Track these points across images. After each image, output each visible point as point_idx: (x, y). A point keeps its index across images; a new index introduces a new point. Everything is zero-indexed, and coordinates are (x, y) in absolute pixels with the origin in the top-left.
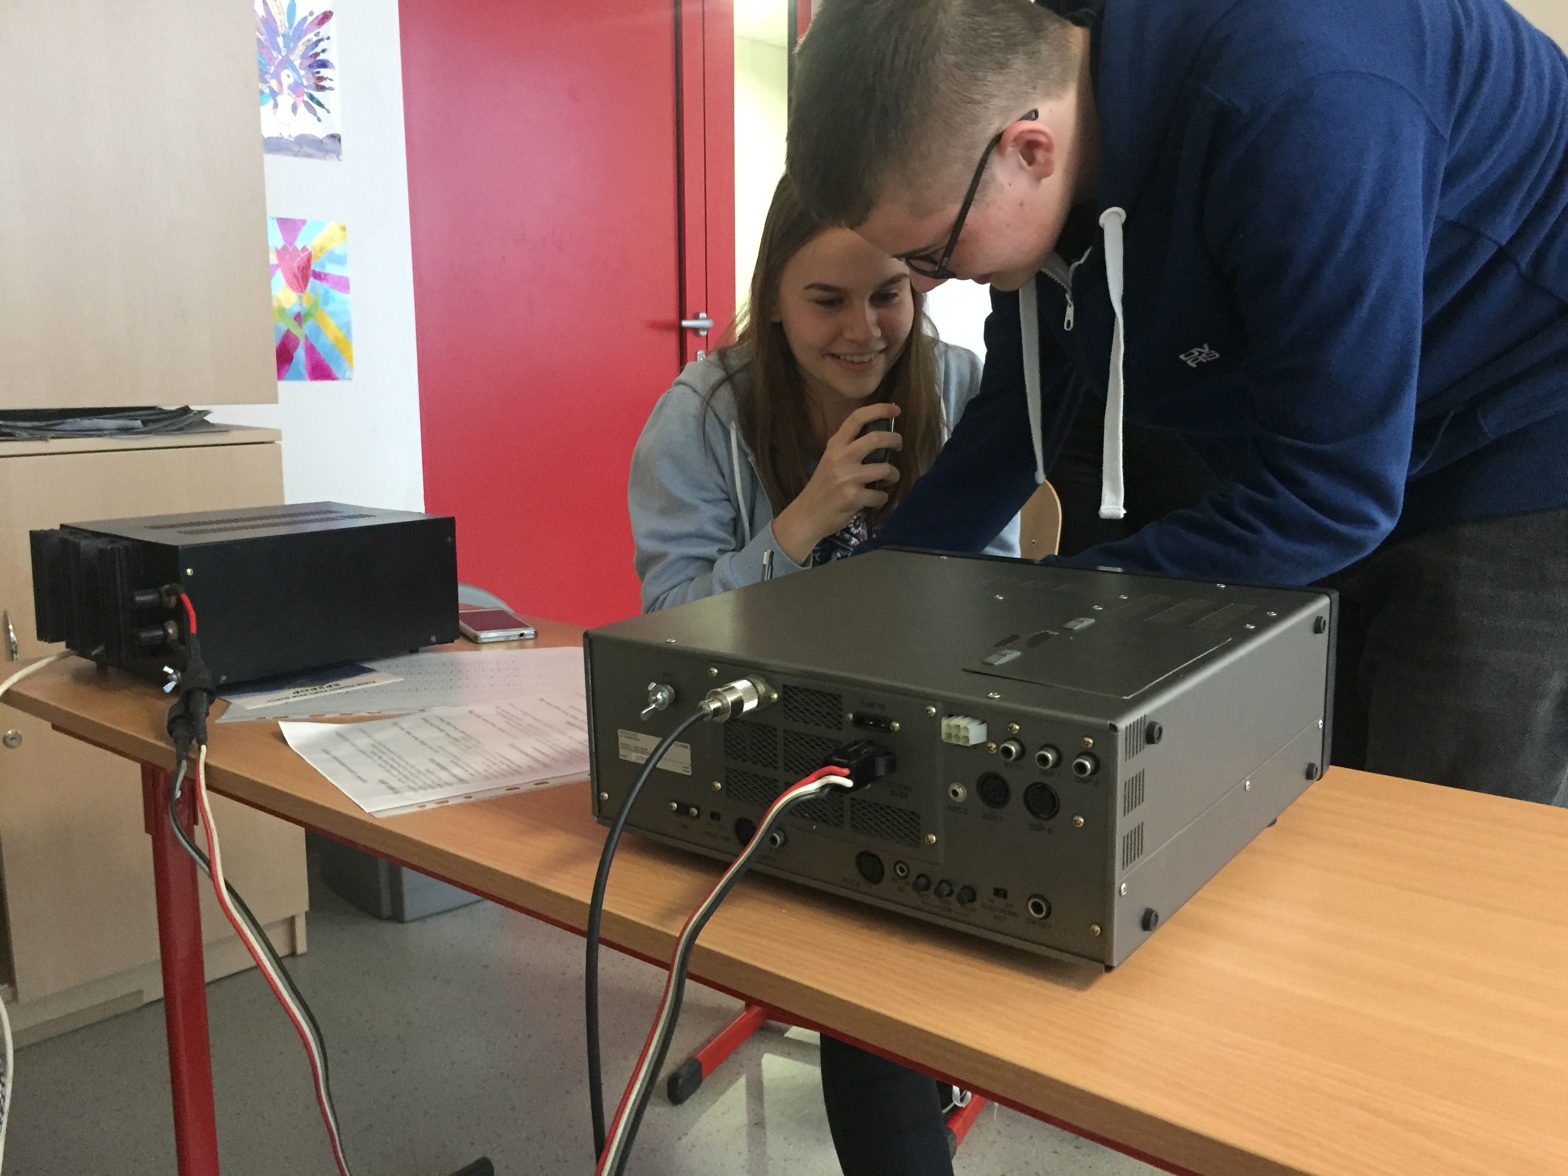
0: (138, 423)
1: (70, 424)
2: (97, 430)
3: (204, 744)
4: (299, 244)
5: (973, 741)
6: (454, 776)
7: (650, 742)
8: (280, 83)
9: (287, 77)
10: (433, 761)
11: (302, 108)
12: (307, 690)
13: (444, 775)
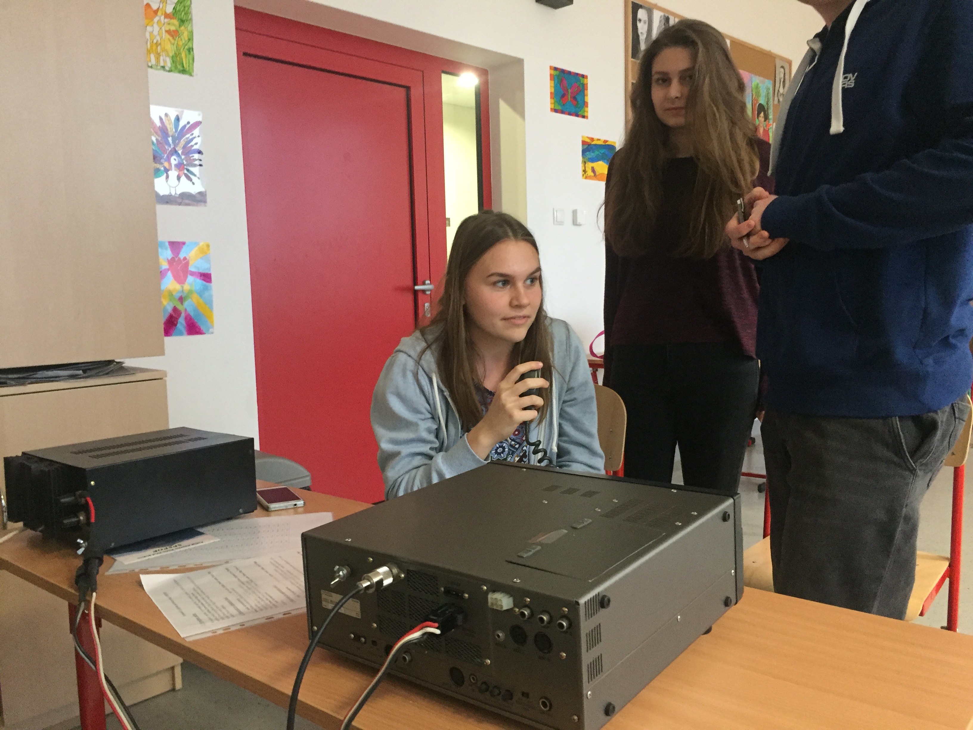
0: (81, 372)
1: (40, 374)
2: (56, 377)
3: (94, 592)
4: (182, 256)
5: (505, 608)
6: (237, 610)
7: (336, 597)
8: (170, 164)
9: (174, 160)
10: (226, 599)
11: (183, 178)
12: (162, 549)
13: (232, 610)
